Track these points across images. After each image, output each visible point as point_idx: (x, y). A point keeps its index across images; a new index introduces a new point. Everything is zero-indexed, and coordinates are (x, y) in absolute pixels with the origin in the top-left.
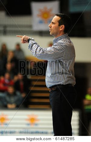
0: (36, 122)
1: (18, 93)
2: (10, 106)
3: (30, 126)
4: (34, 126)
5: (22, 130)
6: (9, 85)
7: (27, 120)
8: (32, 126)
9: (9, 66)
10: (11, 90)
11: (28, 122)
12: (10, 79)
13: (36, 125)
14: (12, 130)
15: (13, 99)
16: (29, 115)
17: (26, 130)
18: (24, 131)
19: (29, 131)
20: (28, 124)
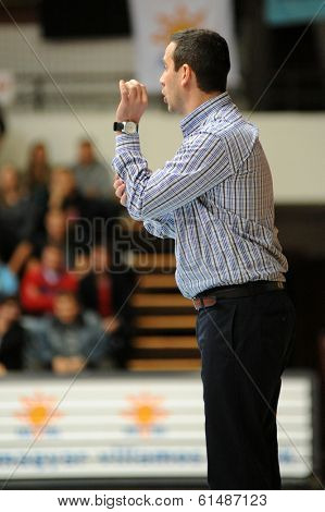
0: (160, 421)
1: (91, 318)
2: (61, 365)
3: (135, 436)
4: (153, 436)
5: (108, 450)
6: (58, 289)
7: (125, 413)
8: (145, 435)
9: (56, 222)
10: (65, 307)
11: (130, 421)
12: (60, 270)
13: (159, 430)
14: (75, 451)
15: (73, 340)
16: (131, 398)
17: (125, 451)
18: (117, 454)
19: (133, 454)
20: (130, 430)
